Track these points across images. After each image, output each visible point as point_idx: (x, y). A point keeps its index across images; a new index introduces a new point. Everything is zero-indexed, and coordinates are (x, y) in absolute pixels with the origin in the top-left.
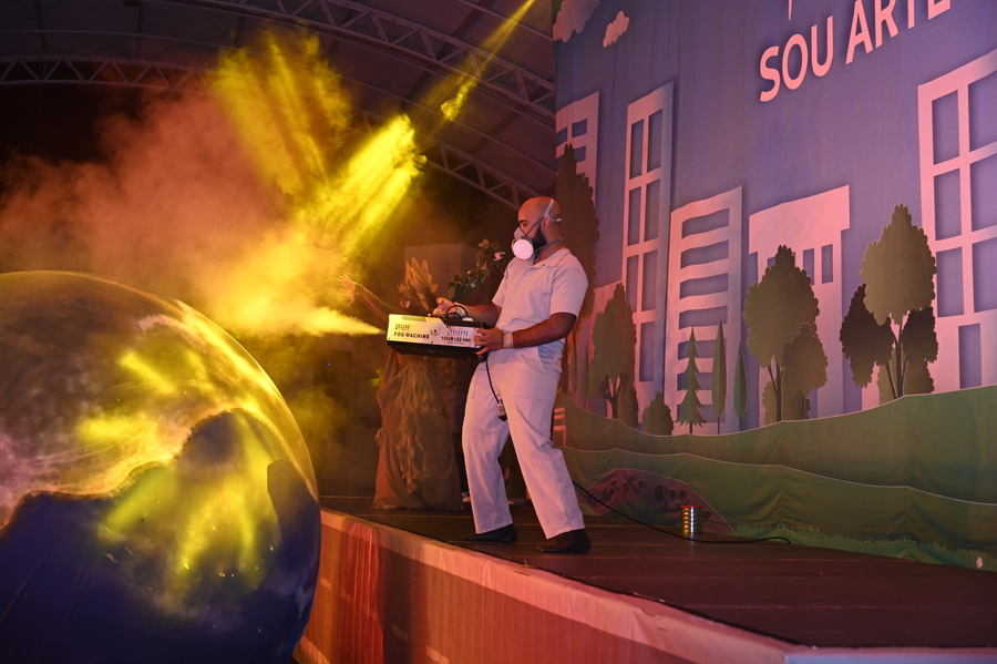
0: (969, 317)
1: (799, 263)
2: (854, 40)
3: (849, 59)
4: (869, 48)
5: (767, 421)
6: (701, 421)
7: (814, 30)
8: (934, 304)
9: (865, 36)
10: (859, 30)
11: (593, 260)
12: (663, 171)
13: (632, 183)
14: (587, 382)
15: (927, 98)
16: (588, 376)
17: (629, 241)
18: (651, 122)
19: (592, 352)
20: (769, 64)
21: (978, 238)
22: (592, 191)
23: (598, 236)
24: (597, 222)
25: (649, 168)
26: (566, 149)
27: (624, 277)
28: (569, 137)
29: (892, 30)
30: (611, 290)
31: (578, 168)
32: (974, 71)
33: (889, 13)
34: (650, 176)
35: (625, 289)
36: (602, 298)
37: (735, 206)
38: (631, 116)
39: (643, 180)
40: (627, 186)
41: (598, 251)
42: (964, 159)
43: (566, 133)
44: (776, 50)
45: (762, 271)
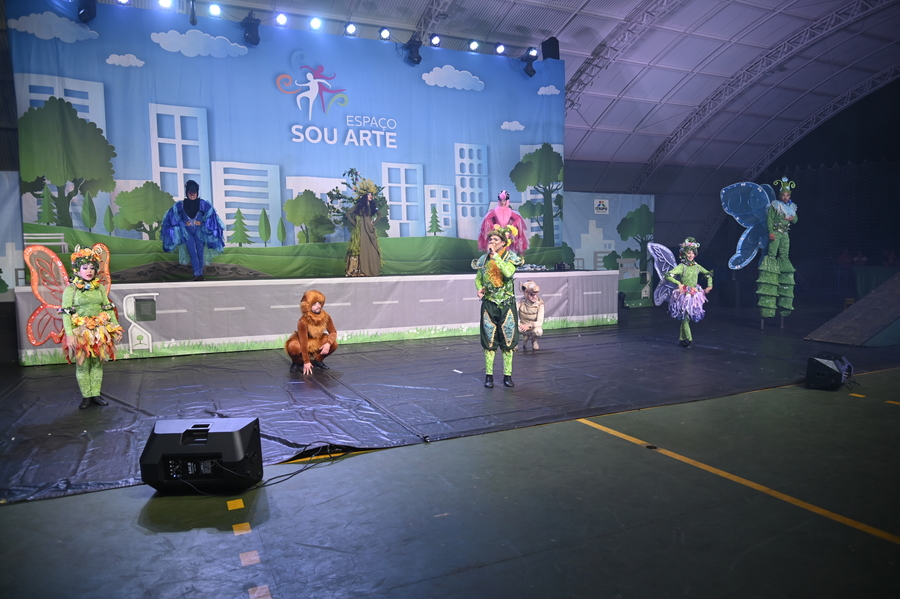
1: (318, 196)
2: (348, 140)
3: (346, 144)
4: (357, 144)
5: (300, 242)
6: (249, 242)
7: (326, 130)
8: (388, 217)
9: (355, 140)
10: (351, 137)
11: (111, 165)
12: (201, 143)
13: (162, 140)
14: (112, 223)
15: (385, 166)
16: (113, 220)
17: (162, 165)
18: (183, 119)
19: (116, 209)
20: (297, 130)
21: (408, 204)
22: (101, 131)
23: (115, 155)
24: (113, 148)
25: (184, 138)
26: (52, 99)
27: (157, 180)
28: (58, 94)
29: (369, 144)
30: (140, 184)
31: (80, 115)
32: (407, 166)
33: (367, 139)
34: (186, 142)
35: (159, 185)
36: (127, 185)
37: (273, 171)
38: (155, 109)
39: (178, 142)
40: (155, 140)
41: (118, 163)
42: (403, 185)
43: (51, 90)
44: (301, 127)
45: (295, 196)
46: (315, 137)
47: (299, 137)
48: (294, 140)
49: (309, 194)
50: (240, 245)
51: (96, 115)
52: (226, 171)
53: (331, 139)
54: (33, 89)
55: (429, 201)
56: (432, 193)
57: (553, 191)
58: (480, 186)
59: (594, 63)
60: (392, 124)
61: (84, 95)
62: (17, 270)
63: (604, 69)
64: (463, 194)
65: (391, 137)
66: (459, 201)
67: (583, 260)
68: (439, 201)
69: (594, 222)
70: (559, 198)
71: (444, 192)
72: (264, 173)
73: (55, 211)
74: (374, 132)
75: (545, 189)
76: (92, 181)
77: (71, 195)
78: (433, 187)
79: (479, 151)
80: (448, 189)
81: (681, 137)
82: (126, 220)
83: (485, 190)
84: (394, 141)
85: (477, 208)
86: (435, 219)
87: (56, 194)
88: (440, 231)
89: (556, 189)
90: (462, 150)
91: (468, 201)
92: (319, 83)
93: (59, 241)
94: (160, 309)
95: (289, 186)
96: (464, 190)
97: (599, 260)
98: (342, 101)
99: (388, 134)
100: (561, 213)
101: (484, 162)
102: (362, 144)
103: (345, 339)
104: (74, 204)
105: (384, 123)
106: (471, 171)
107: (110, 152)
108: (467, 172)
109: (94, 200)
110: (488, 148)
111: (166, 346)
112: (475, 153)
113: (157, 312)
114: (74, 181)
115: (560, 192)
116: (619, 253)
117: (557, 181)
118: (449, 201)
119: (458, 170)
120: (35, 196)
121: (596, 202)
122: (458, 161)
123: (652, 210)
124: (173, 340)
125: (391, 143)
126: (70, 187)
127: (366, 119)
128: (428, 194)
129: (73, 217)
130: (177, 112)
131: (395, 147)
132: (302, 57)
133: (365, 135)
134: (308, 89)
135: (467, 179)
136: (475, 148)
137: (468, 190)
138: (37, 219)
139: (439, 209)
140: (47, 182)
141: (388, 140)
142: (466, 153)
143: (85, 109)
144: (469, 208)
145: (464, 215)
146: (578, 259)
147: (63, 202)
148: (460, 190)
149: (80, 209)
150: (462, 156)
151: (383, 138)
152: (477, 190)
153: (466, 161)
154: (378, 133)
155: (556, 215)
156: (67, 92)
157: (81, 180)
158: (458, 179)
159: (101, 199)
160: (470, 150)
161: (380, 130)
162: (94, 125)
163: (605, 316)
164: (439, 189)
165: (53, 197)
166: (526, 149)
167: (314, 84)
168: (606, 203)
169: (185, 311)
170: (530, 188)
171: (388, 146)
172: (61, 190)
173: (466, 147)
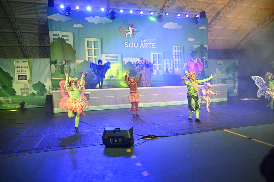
0: (158, 70)
1: (132, 63)
2: (141, 46)
3: (140, 47)
4: (143, 47)
6: (113, 77)
7: (134, 43)
8: (153, 69)
9: (143, 46)
10: (142, 45)
11: (75, 56)
12: (99, 49)
13: (89, 48)
14: (75, 72)
15: (152, 53)
16: (76, 71)
17: (88, 55)
18: (94, 42)
19: (76, 68)
20: (126, 44)
21: (159, 65)
22: (72, 46)
23: (76, 53)
24: (75, 51)
25: (94, 47)
26: (59, 38)
27: (87, 60)
28: (61, 36)
29: (147, 47)
30: (83, 61)
31: (67, 42)
32: (159, 53)
33: (147, 46)
34: (95, 49)
35: (88, 61)
36: (79, 61)
37: (119, 56)
38: (86, 39)
39: (93, 49)
40: (87, 48)
41: (77, 55)
42: (158, 59)
43: (58, 35)
44: (127, 43)
45: (126, 63)
46: (131, 46)
47: (127, 46)
48: (125, 47)
49: (130, 63)
50: (110, 78)
51: (70, 42)
52: (106, 56)
53: (136, 46)
54: (54, 35)
55: (165, 64)
56: (166, 61)
57: (204, 59)
58: (181, 59)
59: (216, 18)
60: (154, 41)
61: (67, 36)
62: (50, 86)
63: (220, 20)
64: (176, 61)
65: (154, 45)
66: (175, 63)
67: (214, 81)
68: (168, 64)
69: (218, 69)
70: (206, 61)
71: (170, 61)
72: (117, 57)
73: (60, 69)
74: (149, 43)
75: (201, 59)
76: (70, 60)
77: (64, 65)
78: (167, 59)
79: (181, 48)
80: (171, 60)
81: (246, 40)
82: (79, 71)
83: (182, 60)
84: (155, 46)
85: (180, 65)
86: (167, 69)
87: (60, 65)
88: (169, 73)
89: (205, 59)
90: (175, 48)
91: (177, 63)
92: (132, 30)
93: (61, 78)
94: (90, 97)
95: (124, 61)
96: (176, 60)
97: (219, 81)
98: (139, 34)
99: (153, 44)
100: (207, 66)
101: (182, 51)
102: (145, 47)
103: (143, 106)
104: (65, 67)
105: (151, 40)
106: (178, 54)
107: (74, 52)
108: (177, 54)
109: (70, 66)
110: (184, 47)
111: (92, 107)
112: (179, 49)
113: (90, 98)
114: (65, 61)
115: (207, 60)
116: (226, 79)
117: (205, 56)
118: (171, 64)
119: (174, 54)
120: (55, 65)
121: (218, 62)
122: (174, 51)
123: (237, 64)
124: (94, 106)
125: (154, 47)
126: (64, 63)
127: (146, 40)
128: (165, 61)
129: (65, 71)
130: (93, 40)
131: (155, 47)
132: (127, 22)
133: (146, 44)
134: (129, 31)
135: (177, 56)
136: (179, 47)
137: (177, 60)
138: (55, 71)
139: (168, 66)
140: (58, 61)
141: (153, 46)
142: (177, 49)
143: (68, 40)
144: (177, 65)
145: (176, 68)
146: (213, 81)
147: (62, 67)
148: (175, 60)
149: (66, 69)
150: (175, 50)
151: (151, 45)
152: (180, 60)
153: (177, 51)
154: (150, 44)
155: (205, 67)
156: (63, 36)
157: (67, 60)
158: (174, 57)
159: (72, 65)
160: (178, 48)
161: (150, 42)
162: (70, 44)
163: (223, 99)
164: (168, 60)
165: (59, 65)
166: (195, 47)
167: (131, 30)
168: (222, 62)
169: (97, 97)
170: (197, 59)
171: (153, 47)
172: (61, 63)
173: (177, 47)
